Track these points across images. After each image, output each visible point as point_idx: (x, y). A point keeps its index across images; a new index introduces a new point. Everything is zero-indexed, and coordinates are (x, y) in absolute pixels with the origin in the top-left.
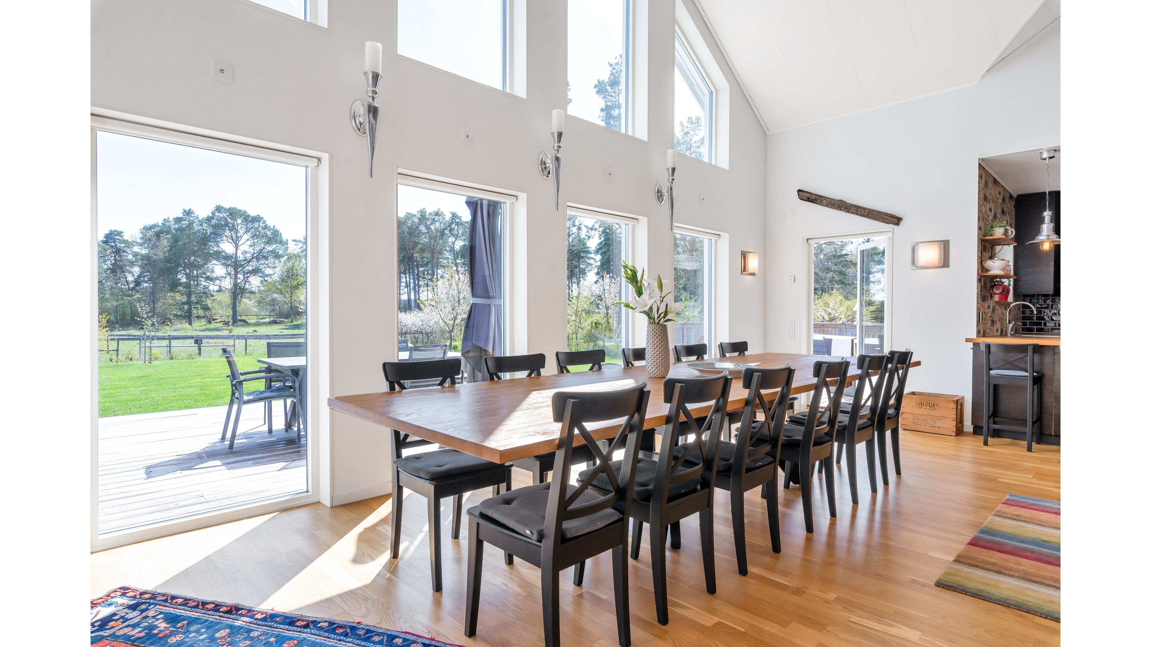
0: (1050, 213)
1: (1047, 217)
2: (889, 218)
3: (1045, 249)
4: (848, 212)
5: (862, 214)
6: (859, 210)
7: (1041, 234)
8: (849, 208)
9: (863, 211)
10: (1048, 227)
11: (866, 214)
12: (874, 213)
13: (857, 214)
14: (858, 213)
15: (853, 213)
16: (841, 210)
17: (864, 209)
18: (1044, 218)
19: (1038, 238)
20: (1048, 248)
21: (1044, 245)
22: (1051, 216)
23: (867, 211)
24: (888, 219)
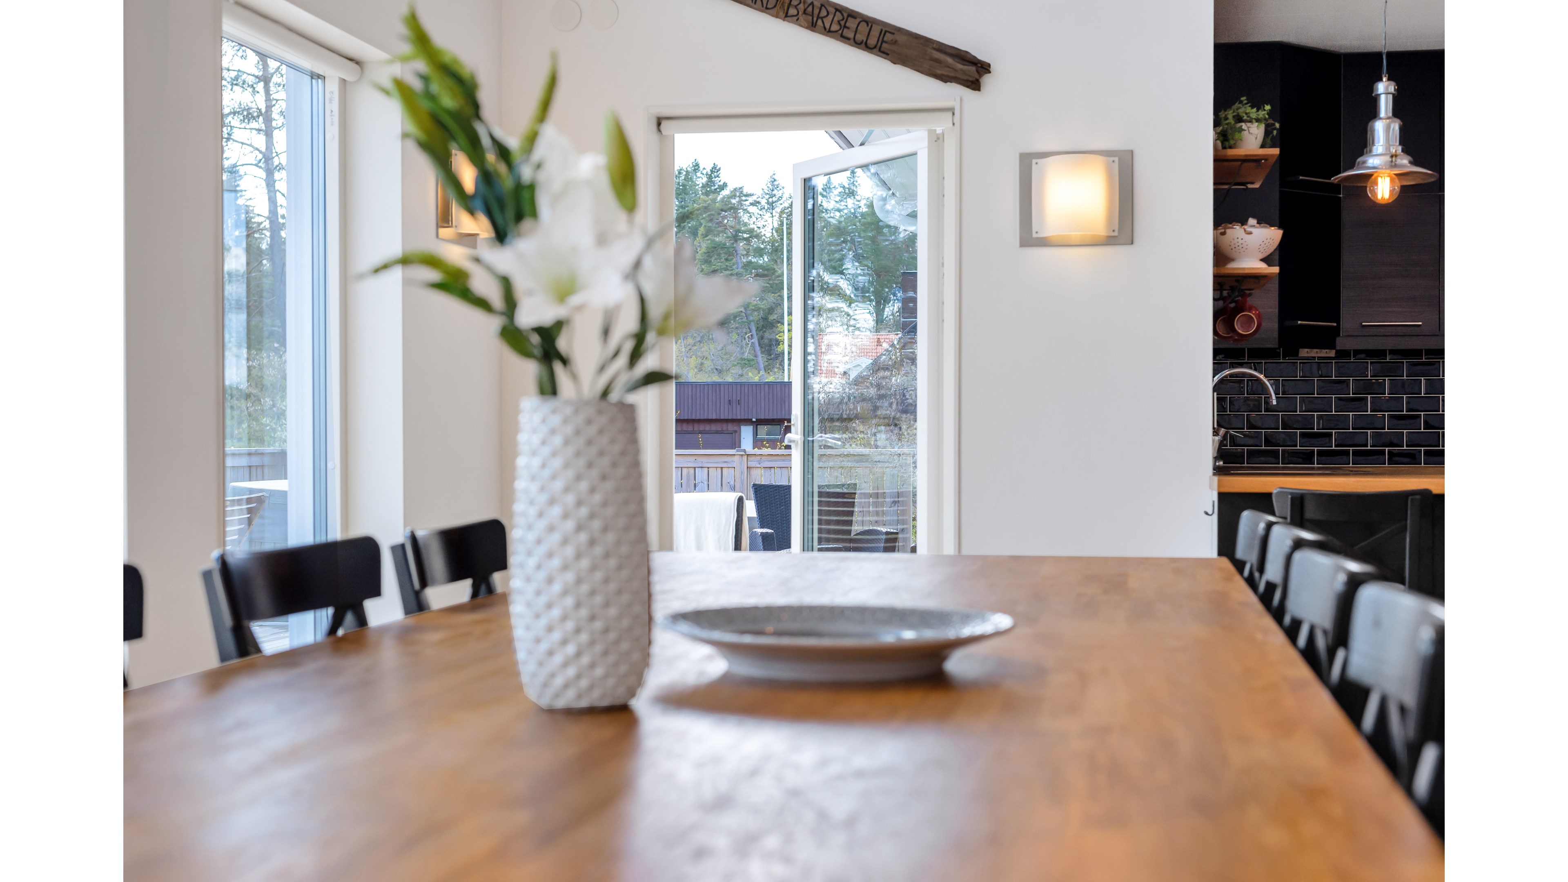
0: (1392, 88)
1: (1383, 98)
2: (950, 60)
3: (1379, 197)
4: (812, 26)
5: (859, 37)
6: (852, 23)
7: (1371, 151)
8: (816, 11)
9: (863, 27)
10: (1387, 129)
11: (872, 42)
12: (901, 39)
13: (844, 38)
14: (846, 33)
15: (828, 32)
16: (786, 17)
17: (869, 22)
18: (1374, 102)
19: (1364, 162)
20: (1387, 195)
21: (1377, 184)
22: (1393, 95)
23: (875, 32)
24: (948, 66)
